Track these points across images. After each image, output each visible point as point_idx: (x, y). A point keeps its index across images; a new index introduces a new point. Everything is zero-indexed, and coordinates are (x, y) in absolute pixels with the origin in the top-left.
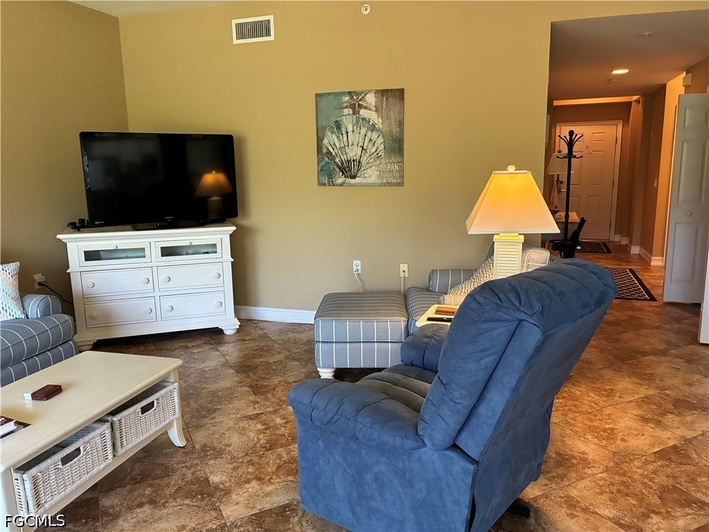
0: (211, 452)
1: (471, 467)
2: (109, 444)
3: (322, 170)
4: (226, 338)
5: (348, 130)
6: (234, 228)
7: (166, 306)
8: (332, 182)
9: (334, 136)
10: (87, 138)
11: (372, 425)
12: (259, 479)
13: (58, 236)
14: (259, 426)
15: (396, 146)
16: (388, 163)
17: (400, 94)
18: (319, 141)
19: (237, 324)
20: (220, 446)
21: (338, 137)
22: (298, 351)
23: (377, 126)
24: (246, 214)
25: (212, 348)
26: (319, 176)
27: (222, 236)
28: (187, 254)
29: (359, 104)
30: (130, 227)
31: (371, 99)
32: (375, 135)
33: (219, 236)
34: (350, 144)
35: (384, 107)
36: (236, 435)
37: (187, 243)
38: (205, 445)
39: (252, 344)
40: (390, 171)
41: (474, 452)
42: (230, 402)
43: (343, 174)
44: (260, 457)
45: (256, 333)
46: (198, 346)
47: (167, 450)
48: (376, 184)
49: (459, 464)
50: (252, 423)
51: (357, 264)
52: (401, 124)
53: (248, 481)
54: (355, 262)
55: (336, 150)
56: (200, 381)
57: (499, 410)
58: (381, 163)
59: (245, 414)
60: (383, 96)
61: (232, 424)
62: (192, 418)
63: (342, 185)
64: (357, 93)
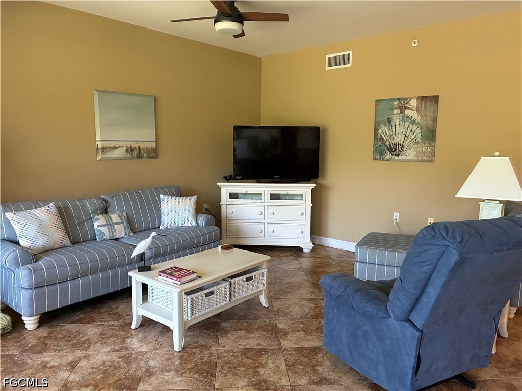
0: (281, 313)
1: (417, 334)
2: (228, 293)
3: (376, 150)
4: (304, 254)
5: (396, 124)
6: (315, 185)
7: (270, 230)
8: (383, 158)
9: (386, 128)
10: (237, 129)
11: (362, 300)
12: (304, 331)
13: (218, 184)
14: (312, 305)
15: (430, 135)
16: (423, 146)
17: (435, 99)
18: (376, 130)
19: (311, 246)
20: (287, 311)
21: (389, 128)
22: (348, 268)
23: (417, 121)
24: (324, 176)
25: (294, 259)
26: (374, 154)
27: (306, 190)
28: (285, 199)
29: (405, 107)
30: (255, 181)
31: (414, 103)
32: (415, 127)
33: (305, 190)
34: (397, 133)
35: (423, 108)
36: (298, 307)
37: (285, 193)
38: (279, 309)
39: (319, 260)
40: (424, 152)
41: (419, 325)
42: (298, 290)
43: (391, 153)
44: (309, 321)
45: (323, 254)
46: (286, 256)
47: (258, 307)
48: (413, 160)
49: (410, 331)
50: (308, 303)
51: (396, 216)
52: (435, 120)
53: (299, 331)
54: (395, 214)
55: (386, 137)
56: (283, 276)
57: (433, 300)
58: (418, 146)
59: (305, 297)
60: (422, 101)
61: (296, 301)
62: (274, 294)
63: (389, 160)
64: (404, 99)
